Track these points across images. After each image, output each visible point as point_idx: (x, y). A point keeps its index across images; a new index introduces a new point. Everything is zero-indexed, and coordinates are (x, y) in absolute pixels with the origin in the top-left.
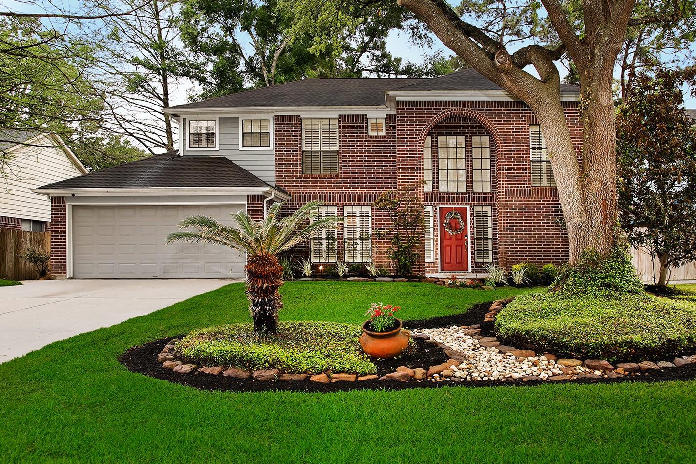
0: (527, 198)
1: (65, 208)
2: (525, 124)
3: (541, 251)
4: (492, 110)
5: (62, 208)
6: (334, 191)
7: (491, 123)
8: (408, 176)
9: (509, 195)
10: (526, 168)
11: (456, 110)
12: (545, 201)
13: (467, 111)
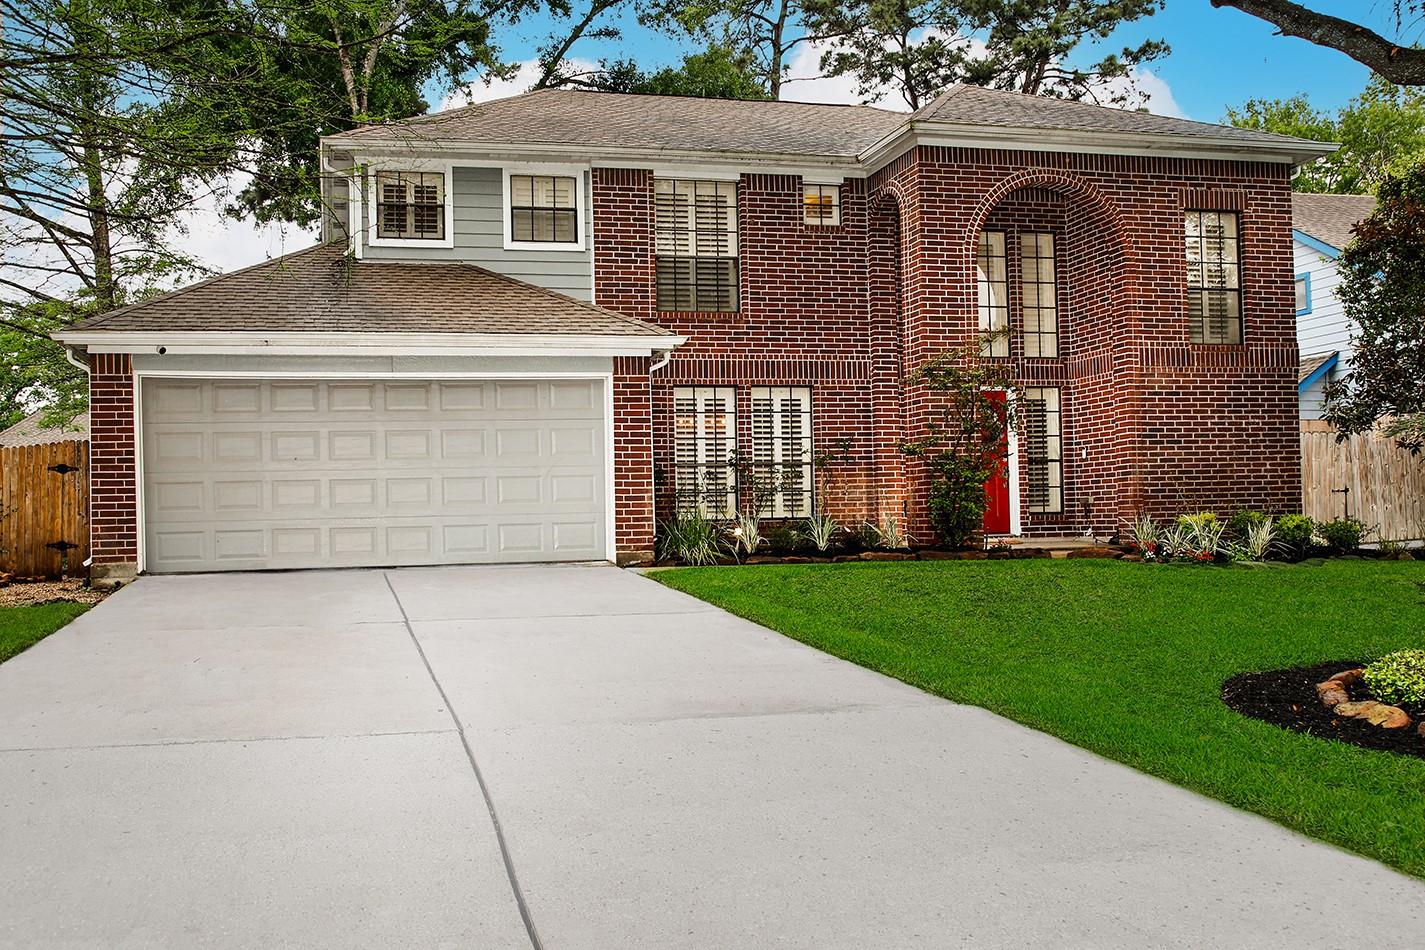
0: (1181, 370)
1: (131, 386)
2: (1176, 208)
3: (1209, 484)
4: (1111, 175)
5: (124, 386)
6: (732, 351)
7: (1111, 205)
8: (944, 319)
9: (1147, 364)
10: (1179, 303)
11: (1040, 174)
12: (1216, 376)
13: (1063, 176)
